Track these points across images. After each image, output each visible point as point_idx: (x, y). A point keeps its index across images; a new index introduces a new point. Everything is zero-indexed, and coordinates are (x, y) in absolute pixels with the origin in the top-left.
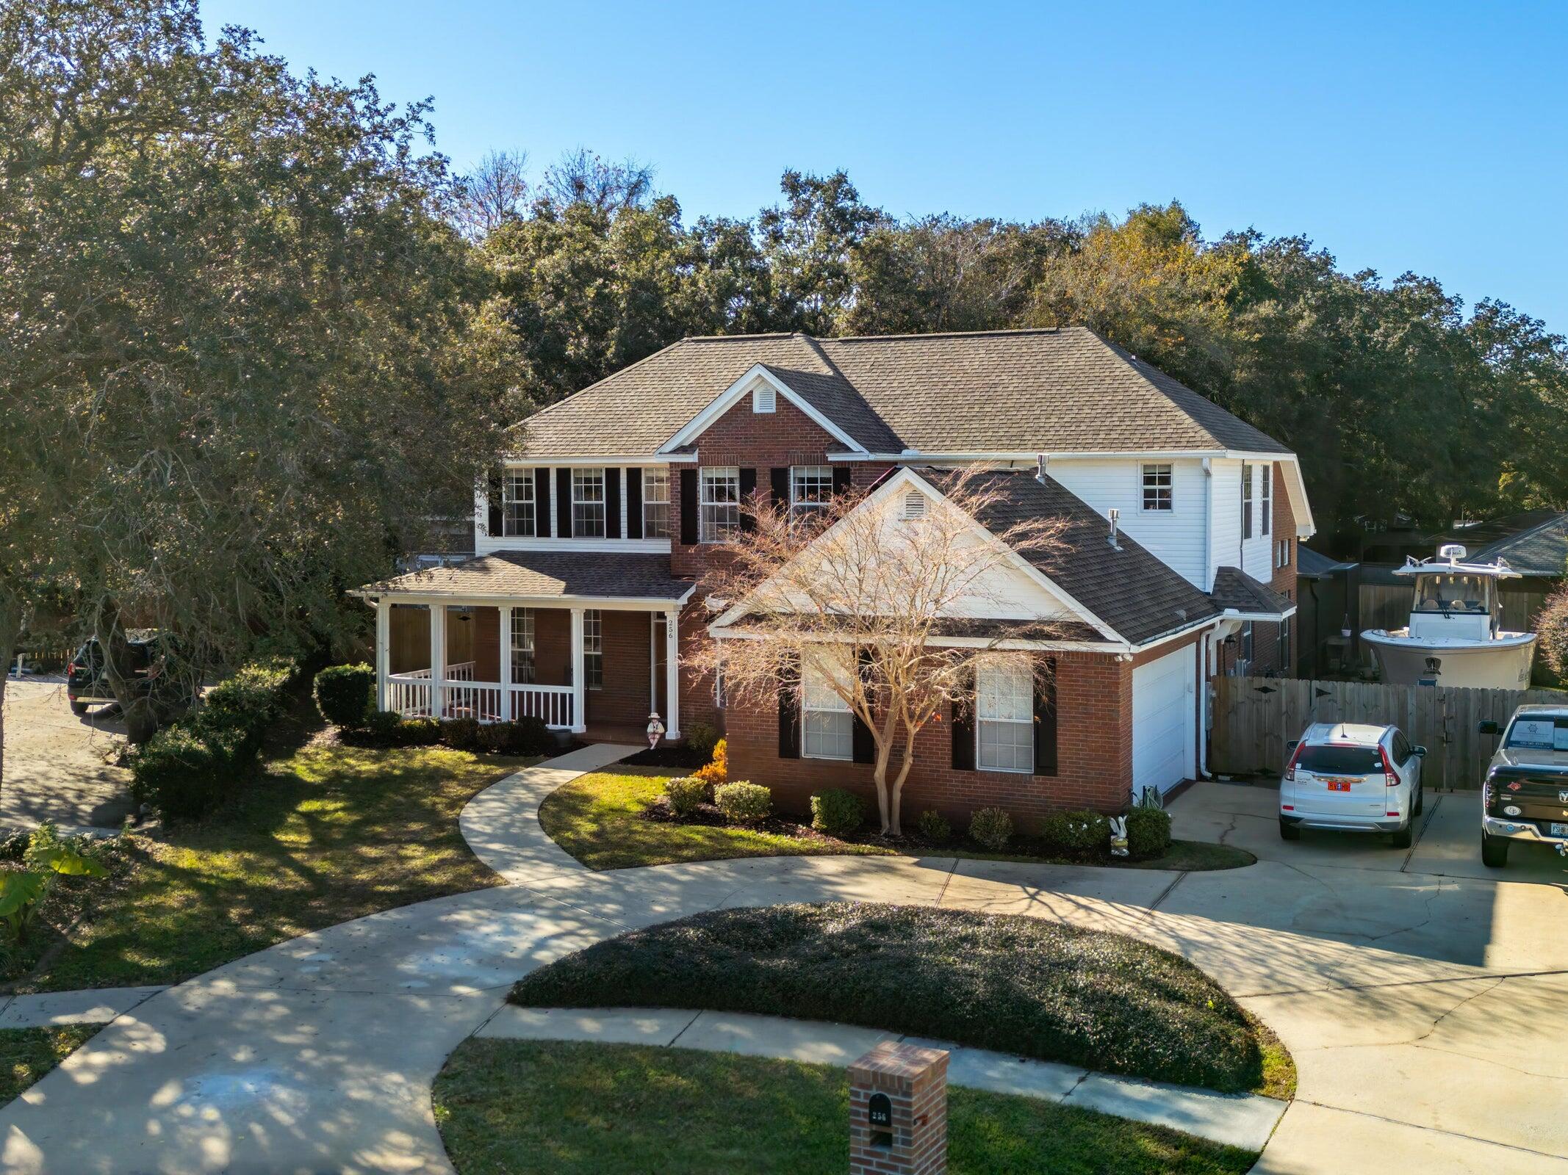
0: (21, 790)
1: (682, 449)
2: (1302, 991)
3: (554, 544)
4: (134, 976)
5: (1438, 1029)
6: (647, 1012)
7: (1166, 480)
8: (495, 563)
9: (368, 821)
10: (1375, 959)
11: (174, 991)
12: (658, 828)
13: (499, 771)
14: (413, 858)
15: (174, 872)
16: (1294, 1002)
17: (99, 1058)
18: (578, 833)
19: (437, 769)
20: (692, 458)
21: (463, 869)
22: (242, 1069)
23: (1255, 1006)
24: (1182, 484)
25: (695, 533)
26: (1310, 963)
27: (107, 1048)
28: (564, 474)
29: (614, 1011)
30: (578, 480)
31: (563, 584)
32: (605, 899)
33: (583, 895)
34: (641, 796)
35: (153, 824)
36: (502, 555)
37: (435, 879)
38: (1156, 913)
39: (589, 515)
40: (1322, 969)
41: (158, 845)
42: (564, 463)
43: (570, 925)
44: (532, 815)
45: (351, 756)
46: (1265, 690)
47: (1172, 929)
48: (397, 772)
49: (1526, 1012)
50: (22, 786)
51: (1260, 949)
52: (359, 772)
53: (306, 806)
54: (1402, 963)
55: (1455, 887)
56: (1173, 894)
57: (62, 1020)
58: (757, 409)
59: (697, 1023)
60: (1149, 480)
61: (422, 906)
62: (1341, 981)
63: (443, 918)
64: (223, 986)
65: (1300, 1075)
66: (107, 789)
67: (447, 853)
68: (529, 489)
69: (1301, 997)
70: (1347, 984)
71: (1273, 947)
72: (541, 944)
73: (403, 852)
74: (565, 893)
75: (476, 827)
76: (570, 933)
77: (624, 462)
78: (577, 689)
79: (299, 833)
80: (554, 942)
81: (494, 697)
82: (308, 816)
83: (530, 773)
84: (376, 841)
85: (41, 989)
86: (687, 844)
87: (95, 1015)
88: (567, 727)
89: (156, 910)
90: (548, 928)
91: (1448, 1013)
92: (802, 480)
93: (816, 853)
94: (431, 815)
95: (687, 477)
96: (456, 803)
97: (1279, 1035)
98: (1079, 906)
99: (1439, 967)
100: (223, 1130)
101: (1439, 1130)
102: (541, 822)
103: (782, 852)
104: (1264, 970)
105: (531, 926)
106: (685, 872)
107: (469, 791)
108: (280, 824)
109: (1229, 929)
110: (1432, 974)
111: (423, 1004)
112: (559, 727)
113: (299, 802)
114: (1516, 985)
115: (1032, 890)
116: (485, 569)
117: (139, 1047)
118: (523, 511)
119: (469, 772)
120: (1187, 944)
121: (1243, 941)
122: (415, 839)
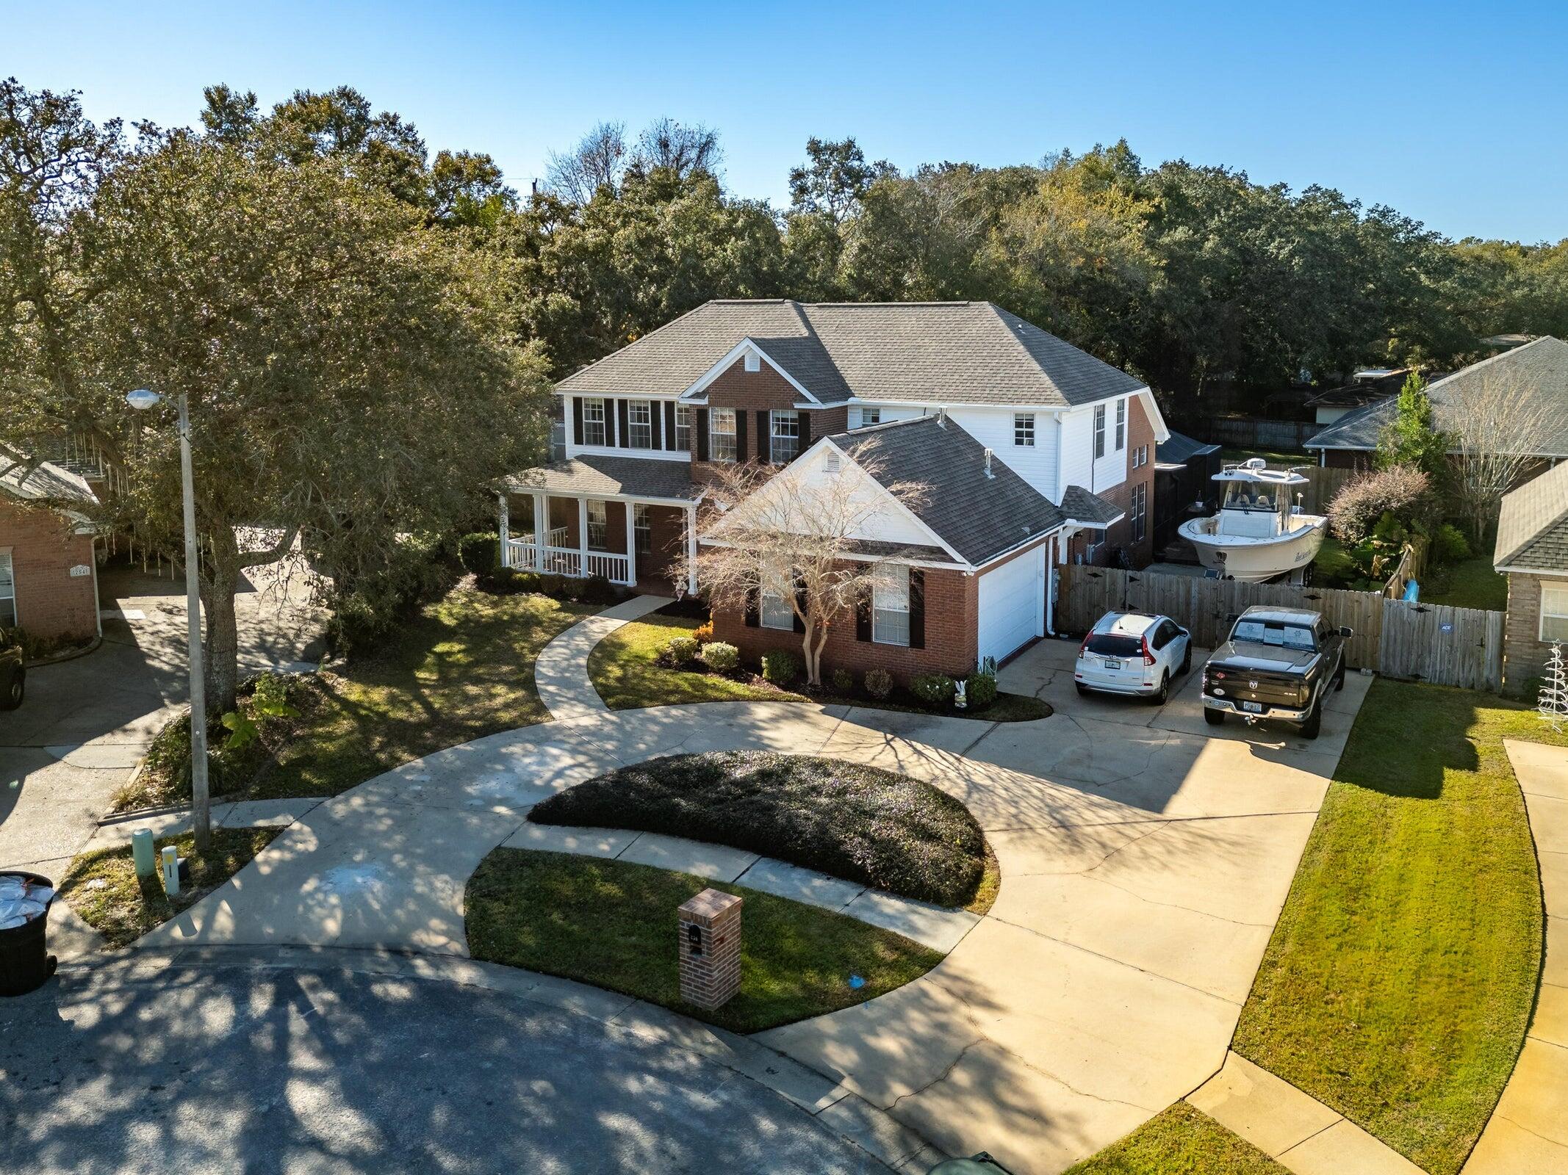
0: (262, 630)
1: (697, 395)
2: (1031, 828)
3: (617, 452)
4: (309, 790)
5: (1105, 864)
6: (609, 831)
7: (1030, 425)
8: (578, 466)
9: (477, 663)
10: (1093, 804)
11: (328, 802)
12: (662, 675)
13: (572, 619)
14: (499, 695)
15: (346, 704)
16: (1021, 838)
17: (275, 855)
18: (607, 678)
19: (533, 616)
20: (704, 402)
21: (526, 709)
22: (357, 865)
23: (995, 839)
24: (1041, 429)
25: (707, 452)
26: (1047, 806)
27: (281, 848)
28: (623, 403)
29: (591, 830)
30: (632, 408)
31: (620, 485)
32: (609, 738)
33: (595, 733)
34: (659, 645)
35: (339, 662)
36: (581, 458)
37: (505, 716)
38: (964, 759)
39: (640, 433)
40: (1053, 811)
41: (341, 680)
42: (623, 397)
43: (581, 759)
44: (583, 661)
45: (479, 602)
46: (1095, 575)
47: (968, 774)
48: (505, 618)
49: (1169, 852)
50: (264, 626)
51: (1019, 792)
52: (482, 616)
53: (440, 648)
54: (1108, 808)
55: (1176, 742)
56: (982, 743)
57: (261, 823)
58: (748, 368)
59: (637, 842)
60: (1019, 425)
61: (494, 738)
62: (1060, 822)
63: (504, 750)
64: (357, 802)
65: (999, 896)
66: (316, 629)
67: (520, 693)
68: (600, 413)
69: (1028, 834)
70: (1063, 825)
71: (1029, 792)
72: (559, 774)
73: (494, 691)
74: (586, 731)
75: (544, 670)
76: (581, 765)
77: (662, 398)
78: (630, 557)
79: (431, 672)
80: (568, 772)
81: (576, 559)
82: (440, 656)
83: (592, 622)
84: (477, 681)
85: (253, 798)
86: (677, 690)
87: (279, 821)
88: (623, 582)
89: (329, 737)
90: (567, 760)
91: (1118, 850)
92: (778, 419)
93: (758, 700)
94: (517, 659)
95: (702, 414)
96: (536, 649)
97: (1000, 864)
98: (915, 750)
99: (1130, 812)
100: (339, 914)
101: (1066, 943)
102: (588, 667)
103: (736, 698)
104: (1013, 811)
105: (556, 758)
106: (667, 716)
107: (547, 637)
108: (420, 666)
109: (1005, 774)
110: (1124, 817)
111: (475, 821)
112: (619, 582)
113: (435, 644)
114: (1174, 829)
115: (889, 736)
116: (570, 471)
117: (300, 846)
118: (597, 428)
119: (552, 620)
120: (973, 787)
121: (1011, 785)
122: (503, 680)
